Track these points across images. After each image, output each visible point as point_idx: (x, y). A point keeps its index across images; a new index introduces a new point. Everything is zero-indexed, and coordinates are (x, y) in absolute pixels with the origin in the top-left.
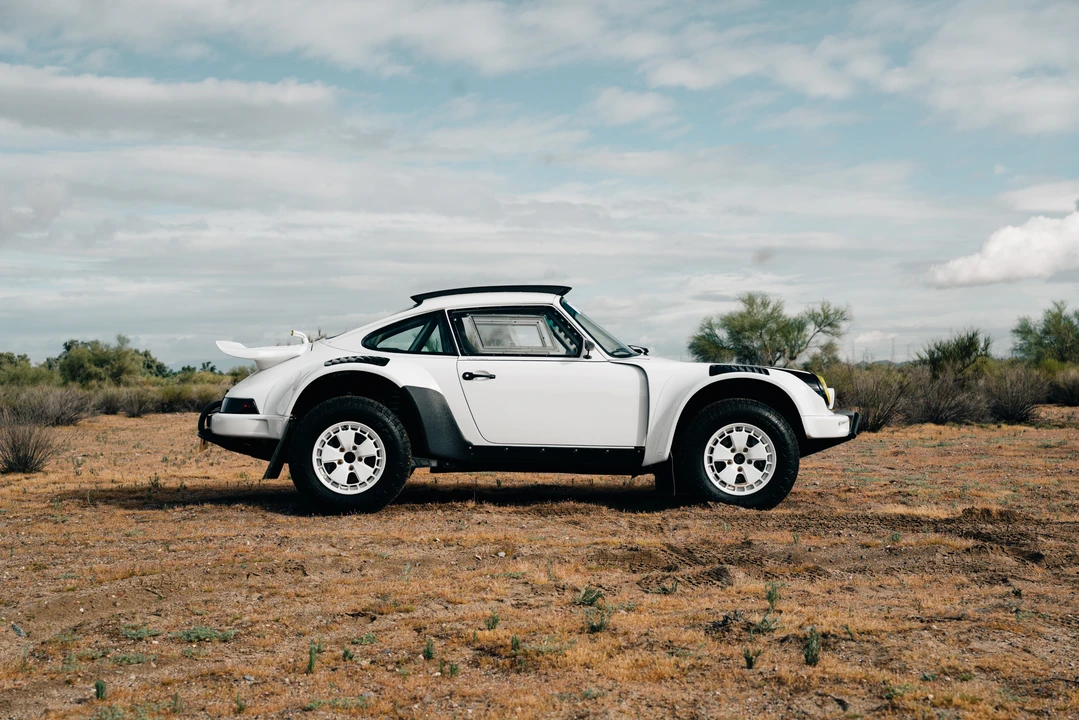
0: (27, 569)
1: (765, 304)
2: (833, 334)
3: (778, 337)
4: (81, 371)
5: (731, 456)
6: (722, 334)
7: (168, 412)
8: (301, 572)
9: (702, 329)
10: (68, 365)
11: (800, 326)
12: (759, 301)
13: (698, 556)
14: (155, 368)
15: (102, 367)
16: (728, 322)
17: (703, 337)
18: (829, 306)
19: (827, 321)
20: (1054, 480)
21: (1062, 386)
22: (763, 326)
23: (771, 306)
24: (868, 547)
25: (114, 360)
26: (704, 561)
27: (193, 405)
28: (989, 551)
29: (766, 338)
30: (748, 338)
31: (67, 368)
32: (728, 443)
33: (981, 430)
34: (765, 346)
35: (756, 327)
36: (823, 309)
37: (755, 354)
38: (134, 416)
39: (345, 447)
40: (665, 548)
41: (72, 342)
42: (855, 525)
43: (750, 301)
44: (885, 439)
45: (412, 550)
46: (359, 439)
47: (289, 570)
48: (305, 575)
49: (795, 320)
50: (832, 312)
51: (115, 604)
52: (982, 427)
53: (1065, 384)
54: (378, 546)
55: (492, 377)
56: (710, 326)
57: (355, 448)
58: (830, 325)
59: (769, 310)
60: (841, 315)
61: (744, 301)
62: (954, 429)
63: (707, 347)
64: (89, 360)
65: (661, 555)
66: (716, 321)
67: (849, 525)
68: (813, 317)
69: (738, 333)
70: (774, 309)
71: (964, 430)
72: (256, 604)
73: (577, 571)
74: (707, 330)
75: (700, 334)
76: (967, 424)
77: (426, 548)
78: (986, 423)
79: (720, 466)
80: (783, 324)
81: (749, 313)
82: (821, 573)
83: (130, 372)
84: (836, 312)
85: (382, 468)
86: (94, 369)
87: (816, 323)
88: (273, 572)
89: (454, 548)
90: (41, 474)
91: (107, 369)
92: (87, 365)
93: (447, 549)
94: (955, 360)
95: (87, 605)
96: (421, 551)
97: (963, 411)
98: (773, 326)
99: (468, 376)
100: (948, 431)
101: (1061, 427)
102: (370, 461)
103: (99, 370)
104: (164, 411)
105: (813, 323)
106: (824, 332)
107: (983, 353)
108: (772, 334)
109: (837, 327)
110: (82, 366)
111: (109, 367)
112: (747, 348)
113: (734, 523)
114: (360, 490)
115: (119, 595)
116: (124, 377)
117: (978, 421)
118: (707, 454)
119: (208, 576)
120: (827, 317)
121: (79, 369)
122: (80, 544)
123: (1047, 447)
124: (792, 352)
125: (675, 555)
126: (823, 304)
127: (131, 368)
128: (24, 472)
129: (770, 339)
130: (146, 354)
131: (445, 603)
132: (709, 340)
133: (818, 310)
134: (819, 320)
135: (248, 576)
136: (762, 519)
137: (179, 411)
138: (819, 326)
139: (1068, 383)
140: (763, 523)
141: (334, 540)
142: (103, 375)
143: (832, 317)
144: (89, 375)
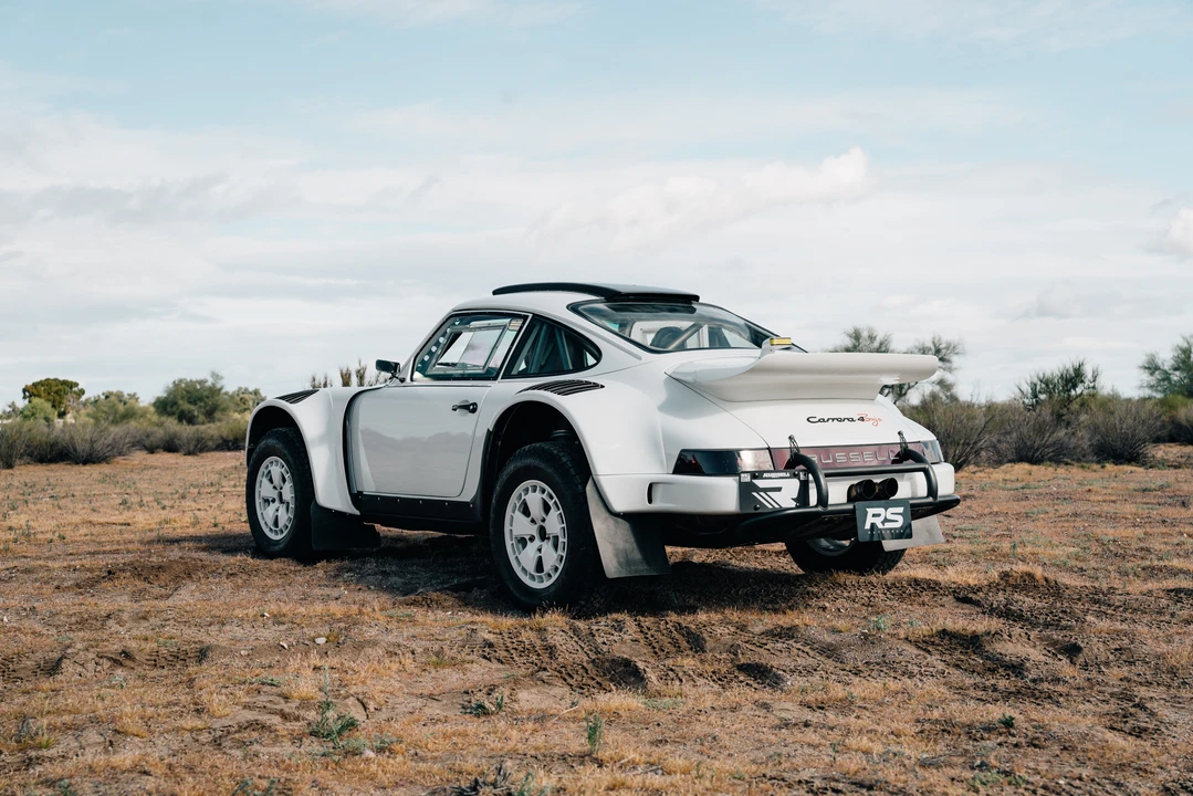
1: (872, 338)
2: (944, 370)
12: (865, 334)
15: (195, 404)
18: (940, 339)
19: (938, 355)
20: (1139, 532)
23: (878, 340)
24: (840, 632)
25: (208, 397)
33: (1080, 470)
36: (933, 341)
40: (568, 628)
43: (856, 336)
50: (944, 345)
52: (1083, 467)
58: (941, 359)
59: (876, 345)
60: (952, 348)
61: (849, 336)
62: (1050, 469)
64: (182, 398)
68: (924, 351)
70: (881, 344)
71: (1061, 471)
76: (1067, 464)
78: (1087, 462)
81: (855, 347)
83: (223, 409)
84: (947, 348)
86: (186, 406)
91: (200, 407)
92: (181, 402)
97: (1062, 447)
100: (1041, 472)
101: (1176, 467)
103: (192, 407)
104: (229, 449)
107: (1092, 385)
109: (948, 361)
110: (175, 404)
111: (202, 404)
116: (218, 415)
117: (1079, 460)
120: (938, 351)
121: (172, 407)
123: (1144, 490)
126: (934, 338)
127: (224, 405)
133: (929, 342)
142: (196, 413)
143: (944, 351)
144: (183, 412)
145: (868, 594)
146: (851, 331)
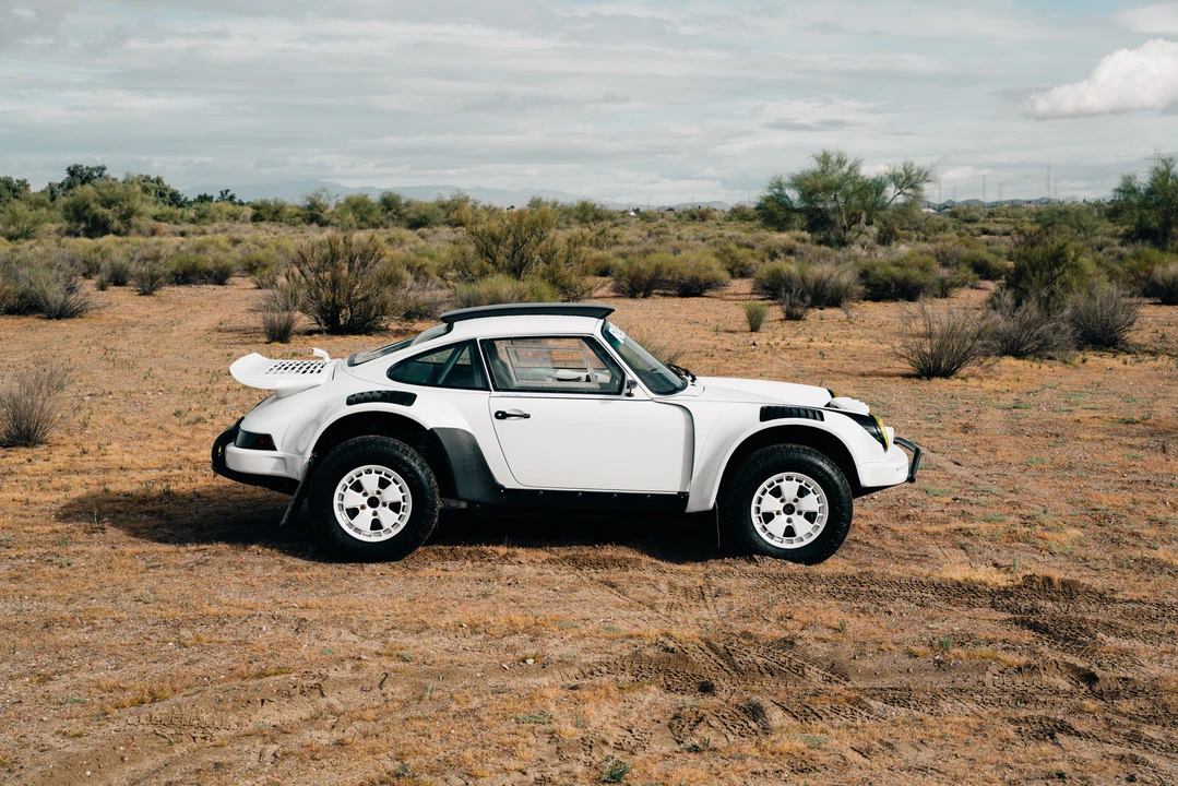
0: (31, 682)
1: (841, 162)
3: (854, 200)
4: (86, 214)
5: (780, 507)
6: (793, 195)
7: (182, 284)
8: (318, 691)
9: (770, 189)
10: (72, 205)
11: (878, 187)
12: (834, 158)
13: (737, 660)
14: (168, 196)
15: (110, 208)
16: (798, 183)
17: (772, 197)
18: (912, 165)
19: (909, 180)
21: (1160, 282)
22: (838, 187)
23: (847, 165)
24: (916, 656)
25: (123, 200)
26: (743, 667)
27: (210, 276)
28: (1042, 671)
29: (841, 200)
30: (821, 201)
31: (71, 209)
32: (777, 493)
33: (1062, 365)
34: (840, 210)
35: (828, 189)
36: (905, 169)
37: (828, 218)
38: (145, 294)
39: (368, 491)
40: (703, 645)
41: (76, 167)
42: (907, 593)
43: (825, 159)
44: (957, 391)
45: (437, 639)
46: (383, 484)
47: (306, 690)
48: (323, 695)
49: (873, 180)
50: (915, 172)
51: (122, 759)
52: (1065, 362)
53: (1163, 280)
54: (401, 634)
55: (527, 416)
56: (780, 186)
57: (379, 493)
58: (911, 186)
59: (845, 169)
60: (924, 176)
61: (818, 159)
62: (1034, 364)
63: (775, 209)
64: (95, 201)
65: (697, 657)
66: (786, 179)
67: (902, 593)
68: (894, 178)
69: (810, 194)
70: (851, 169)
71: (1046, 366)
72: (270, 772)
73: (608, 695)
74: (776, 190)
75: (768, 194)
76: (1050, 358)
77: (452, 636)
79: (768, 517)
80: (858, 187)
81: (823, 172)
82: (863, 705)
83: (140, 215)
84: (919, 173)
85: (407, 514)
86: (100, 210)
87: (896, 184)
88: (289, 695)
89: (481, 637)
90: (46, 446)
91: (115, 210)
92: (93, 205)
93: (474, 637)
94: (1041, 272)
95: (94, 765)
96: (446, 639)
98: (850, 188)
99: (502, 415)
102: (395, 507)
103: (106, 211)
104: (178, 283)
105: (893, 185)
106: (904, 194)
108: (847, 197)
109: (919, 189)
110: (87, 206)
111: (117, 208)
112: (820, 210)
113: (781, 585)
114: (385, 537)
115: (127, 745)
116: (134, 220)
117: (1061, 354)
118: (754, 504)
119: (221, 706)
120: (909, 178)
121: (84, 209)
122: (88, 625)
123: (1127, 423)
124: (869, 216)
125: (713, 656)
126: (905, 165)
127: (141, 210)
128: (26, 446)
129: (845, 202)
130: (159, 181)
131: (466, 777)
132: (778, 201)
133: (900, 170)
134: (901, 180)
135: (263, 701)
136: (810, 581)
137: (195, 283)
138: (900, 188)
139: (1166, 278)
140: (811, 587)
141: (355, 625)
142: (111, 217)
143: (914, 178)
144: (95, 216)
145: (918, 593)
146: (820, 154)
